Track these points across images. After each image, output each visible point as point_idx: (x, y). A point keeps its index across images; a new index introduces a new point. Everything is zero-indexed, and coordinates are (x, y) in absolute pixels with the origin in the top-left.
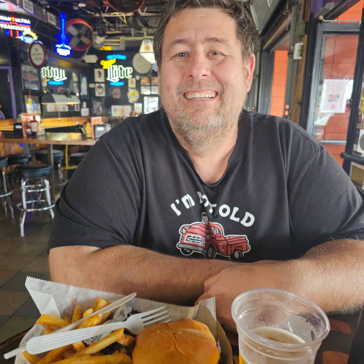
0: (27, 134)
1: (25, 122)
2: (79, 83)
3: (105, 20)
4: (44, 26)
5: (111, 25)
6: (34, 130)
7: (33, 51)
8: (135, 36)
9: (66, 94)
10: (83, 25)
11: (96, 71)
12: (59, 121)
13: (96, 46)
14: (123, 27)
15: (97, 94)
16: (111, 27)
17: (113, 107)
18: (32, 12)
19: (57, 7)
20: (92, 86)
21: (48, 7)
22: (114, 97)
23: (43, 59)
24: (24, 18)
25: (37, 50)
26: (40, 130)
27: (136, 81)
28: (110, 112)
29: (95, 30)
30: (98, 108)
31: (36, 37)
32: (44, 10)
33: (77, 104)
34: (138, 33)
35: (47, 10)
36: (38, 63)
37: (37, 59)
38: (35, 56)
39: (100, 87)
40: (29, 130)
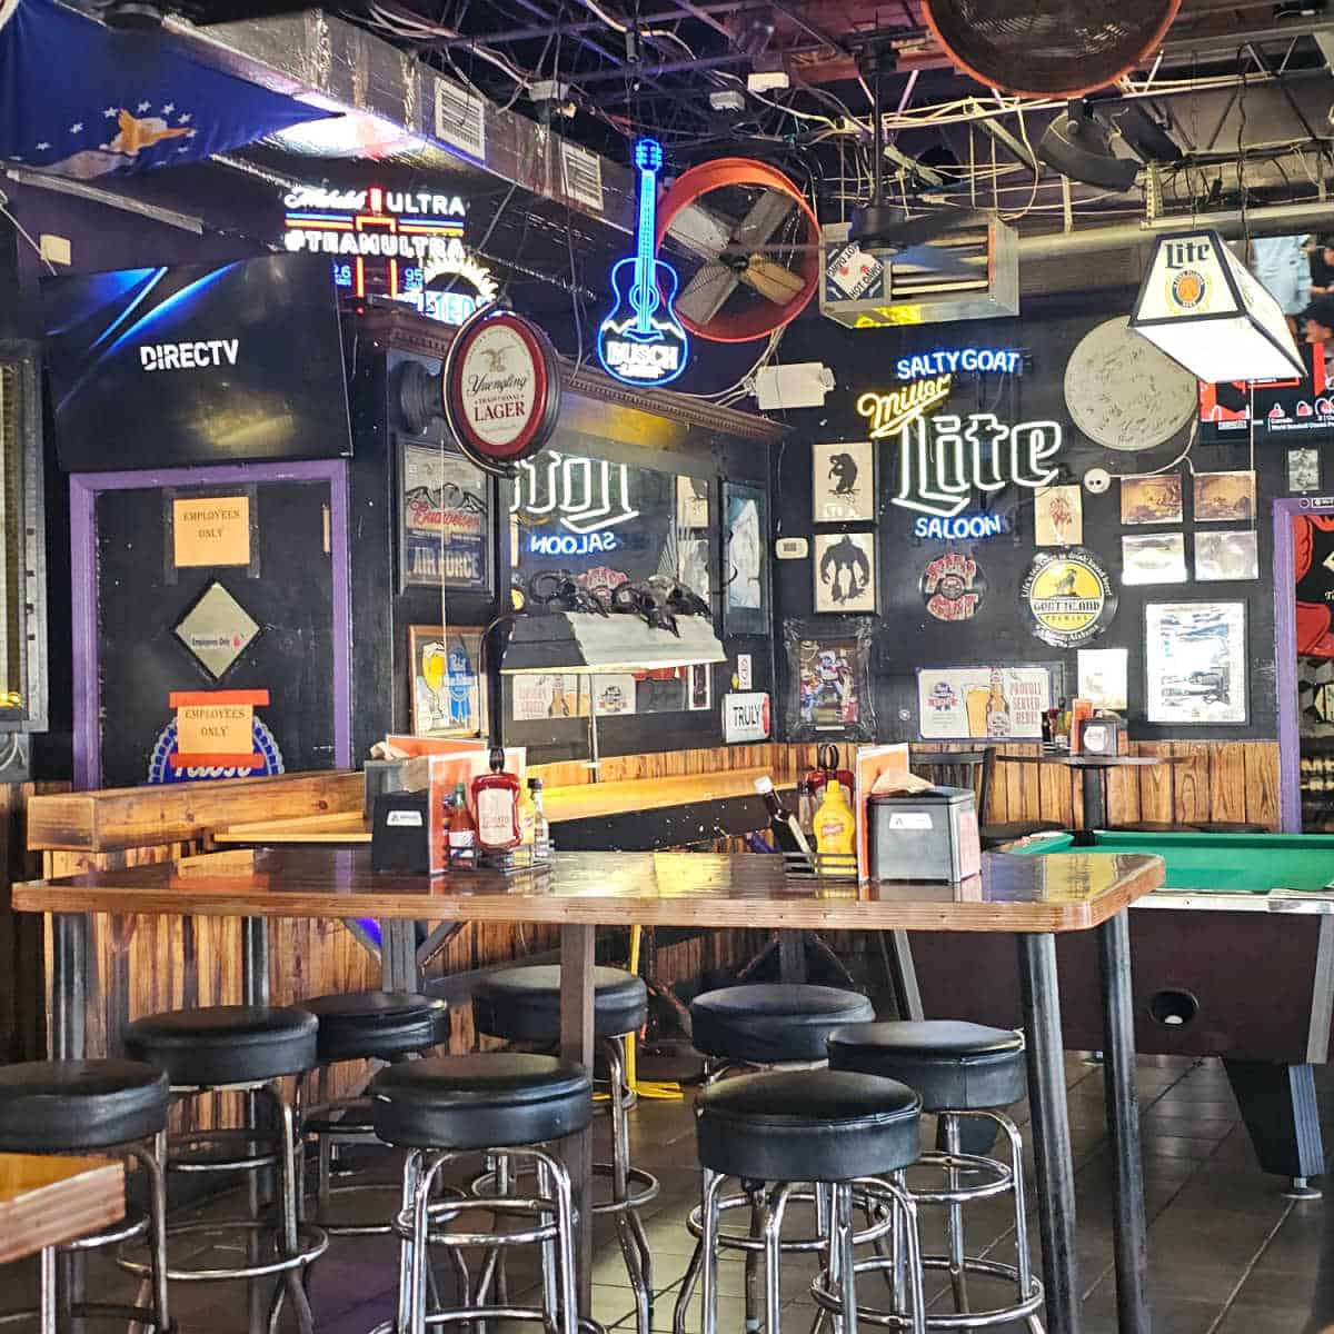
0: (450, 860)
1: (440, 789)
2: (717, 536)
3: (891, 152)
4: (536, 219)
5: (925, 172)
6: (493, 836)
7: (475, 365)
8: (1080, 223)
9: (643, 606)
10: (759, 190)
11: (823, 454)
12: (593, 777)
13: (832, 309)
14: (1004, 180)
15: (824, 601)
16: (925, 187)
17: (928, 678)
18: (480, 153)
19: (617, 109)
20: (792, 548)
21: (570, 112)
22: (938, 610)
23: (528, 408)
24: (433, 190)
25: (495, 358)
26: (527, 835)
27: (1088, 499)
28: (904, 714)
29: (829, 213)
30: (830, 689)
31: (487, 289)
32: (542, 134)
33: (699, 669)
34: (1103, 205)
35: (562, 128)
36: (499, 432)
37: (492, 414)
38: (483, 394)
39: (844, 554)
40: (461, 838)
